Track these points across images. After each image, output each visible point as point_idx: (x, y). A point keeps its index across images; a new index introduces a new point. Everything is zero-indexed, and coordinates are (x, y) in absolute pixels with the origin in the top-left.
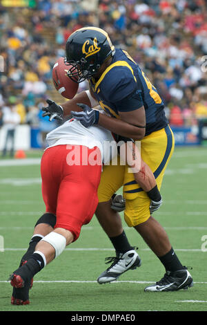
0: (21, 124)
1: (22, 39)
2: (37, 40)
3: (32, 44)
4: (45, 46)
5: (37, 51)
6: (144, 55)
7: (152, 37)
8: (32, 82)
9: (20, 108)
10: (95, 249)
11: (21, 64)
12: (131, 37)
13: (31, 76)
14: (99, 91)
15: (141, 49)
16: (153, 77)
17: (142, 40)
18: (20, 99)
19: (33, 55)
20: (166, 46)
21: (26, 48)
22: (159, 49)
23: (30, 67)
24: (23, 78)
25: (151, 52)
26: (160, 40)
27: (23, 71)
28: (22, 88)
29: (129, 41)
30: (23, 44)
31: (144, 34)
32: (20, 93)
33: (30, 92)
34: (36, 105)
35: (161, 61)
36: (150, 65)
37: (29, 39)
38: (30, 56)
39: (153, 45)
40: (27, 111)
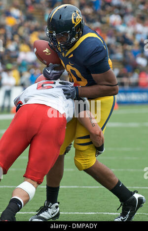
0: (16, 85)
1: (17, 18)
2: (29, 18)
3: (25, 21)
4: (35, 23)
5: (29, 27)
6: (116, 31)
7: (122, 16)
8: (25, 52)
9: (15, 73)
10: (76, 187)
11: (17, 38)
12: (105, 16)
13: (24, 47)
14: (72, 55)
15: (113, 26)
16: (123, 48)
17: (114, 19)
18: (15, 65)
19: (26, 31)
20: (133, 23)
21: (20, 25)
22: (128, 25)
23: (23, 40)
24: (18, 49)
25: (122, 29)
26: (129, 19)
27: (18, 43)
28: (17, 57)
29: (104, 19)
30: (18, 22)
31: (116, 14)
32: (16, 60)
33: (23, 60)
34: (29, 70)
35: (129, 35)
36: (121, 39)
37: (23, 18)
38: (24, 31)
39: (123, 23)
40: (21, 75)
